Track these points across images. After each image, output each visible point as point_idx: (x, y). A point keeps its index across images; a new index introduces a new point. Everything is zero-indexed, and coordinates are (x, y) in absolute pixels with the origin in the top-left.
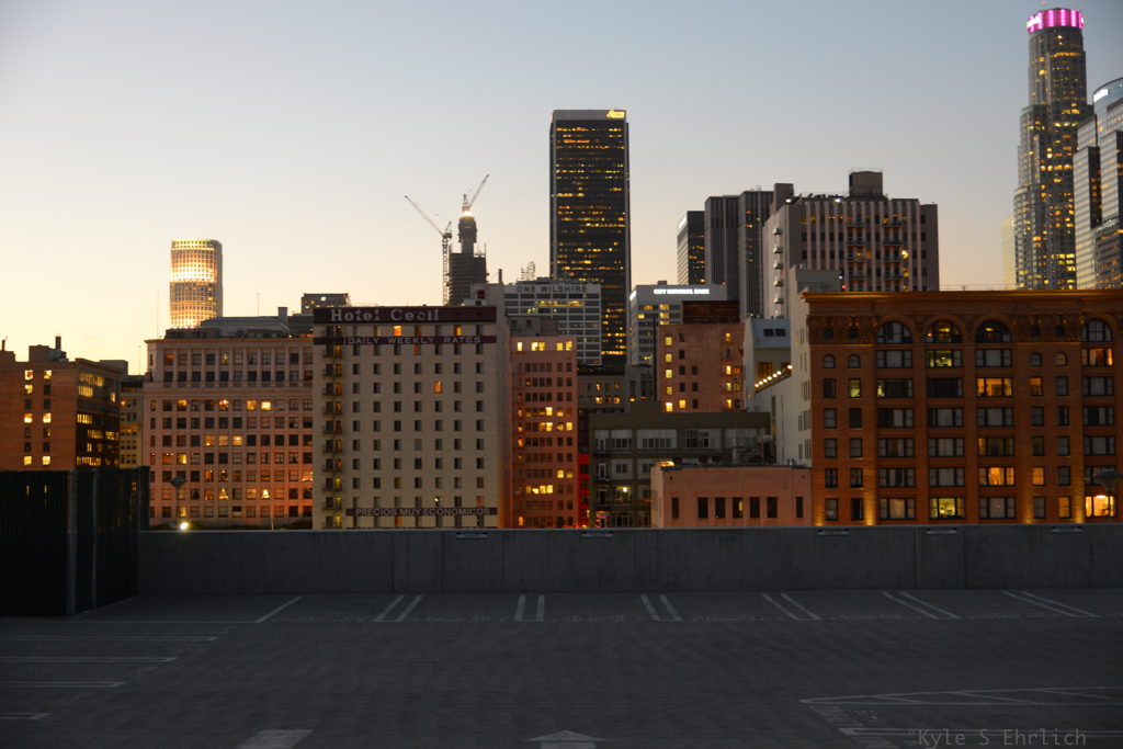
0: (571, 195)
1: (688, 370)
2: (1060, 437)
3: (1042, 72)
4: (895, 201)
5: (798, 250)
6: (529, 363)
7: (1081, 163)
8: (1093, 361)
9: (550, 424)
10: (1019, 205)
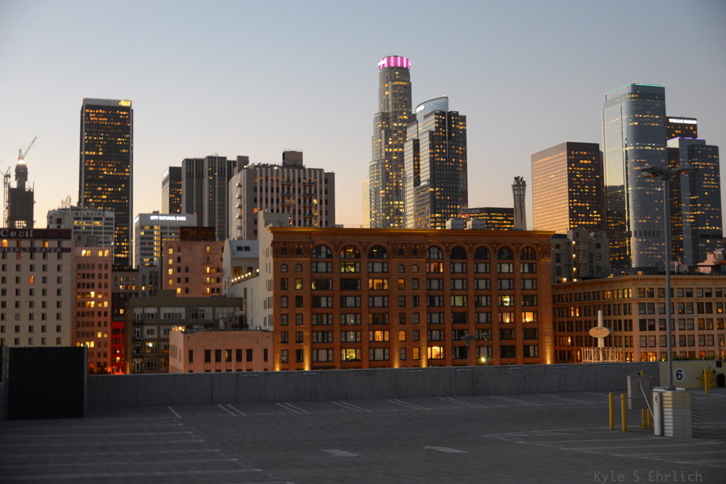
0: (94, 153)
1: (183, 269)
2: (414, 313)
3: (386, 93)
4: (310, 170)
5: (252, 199)
6: (81, 265)
7: (408, 148)
8: (432, 270)
9: (93, 303)
10: (372, 171)
